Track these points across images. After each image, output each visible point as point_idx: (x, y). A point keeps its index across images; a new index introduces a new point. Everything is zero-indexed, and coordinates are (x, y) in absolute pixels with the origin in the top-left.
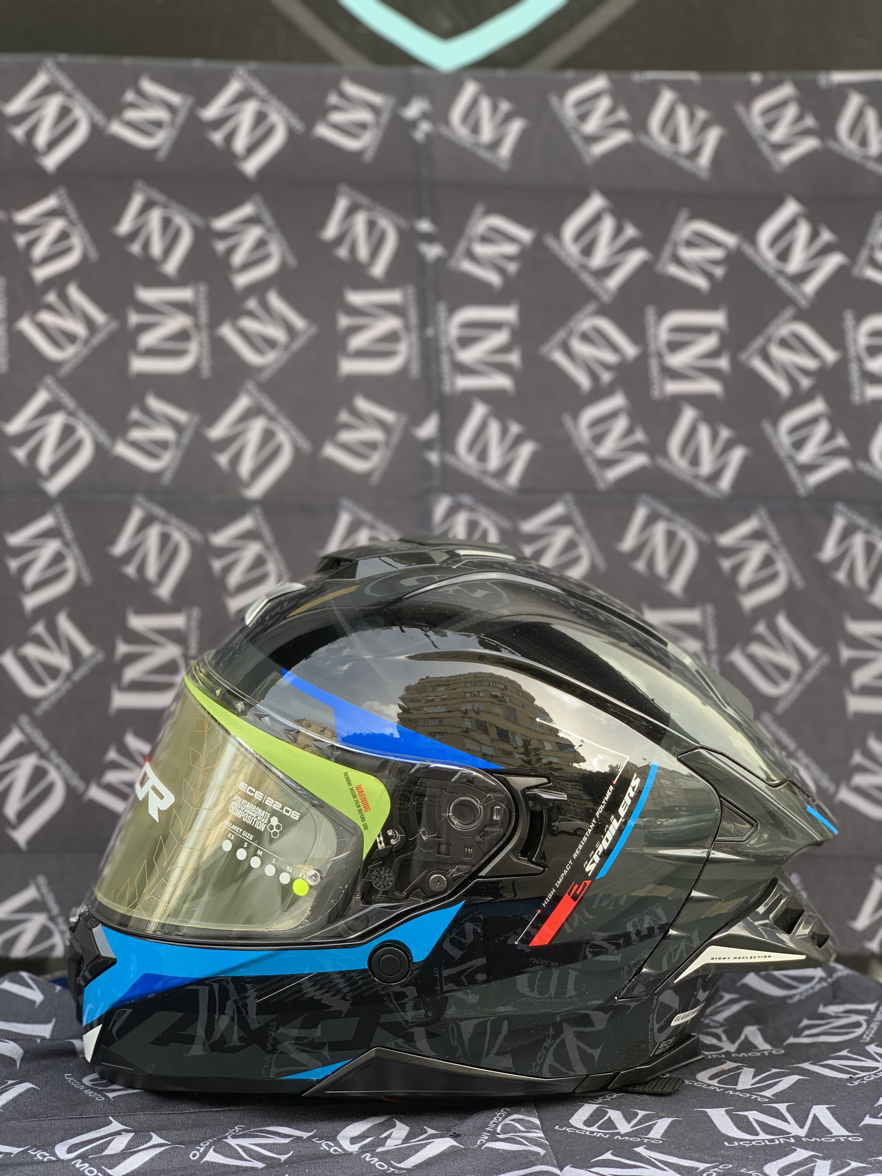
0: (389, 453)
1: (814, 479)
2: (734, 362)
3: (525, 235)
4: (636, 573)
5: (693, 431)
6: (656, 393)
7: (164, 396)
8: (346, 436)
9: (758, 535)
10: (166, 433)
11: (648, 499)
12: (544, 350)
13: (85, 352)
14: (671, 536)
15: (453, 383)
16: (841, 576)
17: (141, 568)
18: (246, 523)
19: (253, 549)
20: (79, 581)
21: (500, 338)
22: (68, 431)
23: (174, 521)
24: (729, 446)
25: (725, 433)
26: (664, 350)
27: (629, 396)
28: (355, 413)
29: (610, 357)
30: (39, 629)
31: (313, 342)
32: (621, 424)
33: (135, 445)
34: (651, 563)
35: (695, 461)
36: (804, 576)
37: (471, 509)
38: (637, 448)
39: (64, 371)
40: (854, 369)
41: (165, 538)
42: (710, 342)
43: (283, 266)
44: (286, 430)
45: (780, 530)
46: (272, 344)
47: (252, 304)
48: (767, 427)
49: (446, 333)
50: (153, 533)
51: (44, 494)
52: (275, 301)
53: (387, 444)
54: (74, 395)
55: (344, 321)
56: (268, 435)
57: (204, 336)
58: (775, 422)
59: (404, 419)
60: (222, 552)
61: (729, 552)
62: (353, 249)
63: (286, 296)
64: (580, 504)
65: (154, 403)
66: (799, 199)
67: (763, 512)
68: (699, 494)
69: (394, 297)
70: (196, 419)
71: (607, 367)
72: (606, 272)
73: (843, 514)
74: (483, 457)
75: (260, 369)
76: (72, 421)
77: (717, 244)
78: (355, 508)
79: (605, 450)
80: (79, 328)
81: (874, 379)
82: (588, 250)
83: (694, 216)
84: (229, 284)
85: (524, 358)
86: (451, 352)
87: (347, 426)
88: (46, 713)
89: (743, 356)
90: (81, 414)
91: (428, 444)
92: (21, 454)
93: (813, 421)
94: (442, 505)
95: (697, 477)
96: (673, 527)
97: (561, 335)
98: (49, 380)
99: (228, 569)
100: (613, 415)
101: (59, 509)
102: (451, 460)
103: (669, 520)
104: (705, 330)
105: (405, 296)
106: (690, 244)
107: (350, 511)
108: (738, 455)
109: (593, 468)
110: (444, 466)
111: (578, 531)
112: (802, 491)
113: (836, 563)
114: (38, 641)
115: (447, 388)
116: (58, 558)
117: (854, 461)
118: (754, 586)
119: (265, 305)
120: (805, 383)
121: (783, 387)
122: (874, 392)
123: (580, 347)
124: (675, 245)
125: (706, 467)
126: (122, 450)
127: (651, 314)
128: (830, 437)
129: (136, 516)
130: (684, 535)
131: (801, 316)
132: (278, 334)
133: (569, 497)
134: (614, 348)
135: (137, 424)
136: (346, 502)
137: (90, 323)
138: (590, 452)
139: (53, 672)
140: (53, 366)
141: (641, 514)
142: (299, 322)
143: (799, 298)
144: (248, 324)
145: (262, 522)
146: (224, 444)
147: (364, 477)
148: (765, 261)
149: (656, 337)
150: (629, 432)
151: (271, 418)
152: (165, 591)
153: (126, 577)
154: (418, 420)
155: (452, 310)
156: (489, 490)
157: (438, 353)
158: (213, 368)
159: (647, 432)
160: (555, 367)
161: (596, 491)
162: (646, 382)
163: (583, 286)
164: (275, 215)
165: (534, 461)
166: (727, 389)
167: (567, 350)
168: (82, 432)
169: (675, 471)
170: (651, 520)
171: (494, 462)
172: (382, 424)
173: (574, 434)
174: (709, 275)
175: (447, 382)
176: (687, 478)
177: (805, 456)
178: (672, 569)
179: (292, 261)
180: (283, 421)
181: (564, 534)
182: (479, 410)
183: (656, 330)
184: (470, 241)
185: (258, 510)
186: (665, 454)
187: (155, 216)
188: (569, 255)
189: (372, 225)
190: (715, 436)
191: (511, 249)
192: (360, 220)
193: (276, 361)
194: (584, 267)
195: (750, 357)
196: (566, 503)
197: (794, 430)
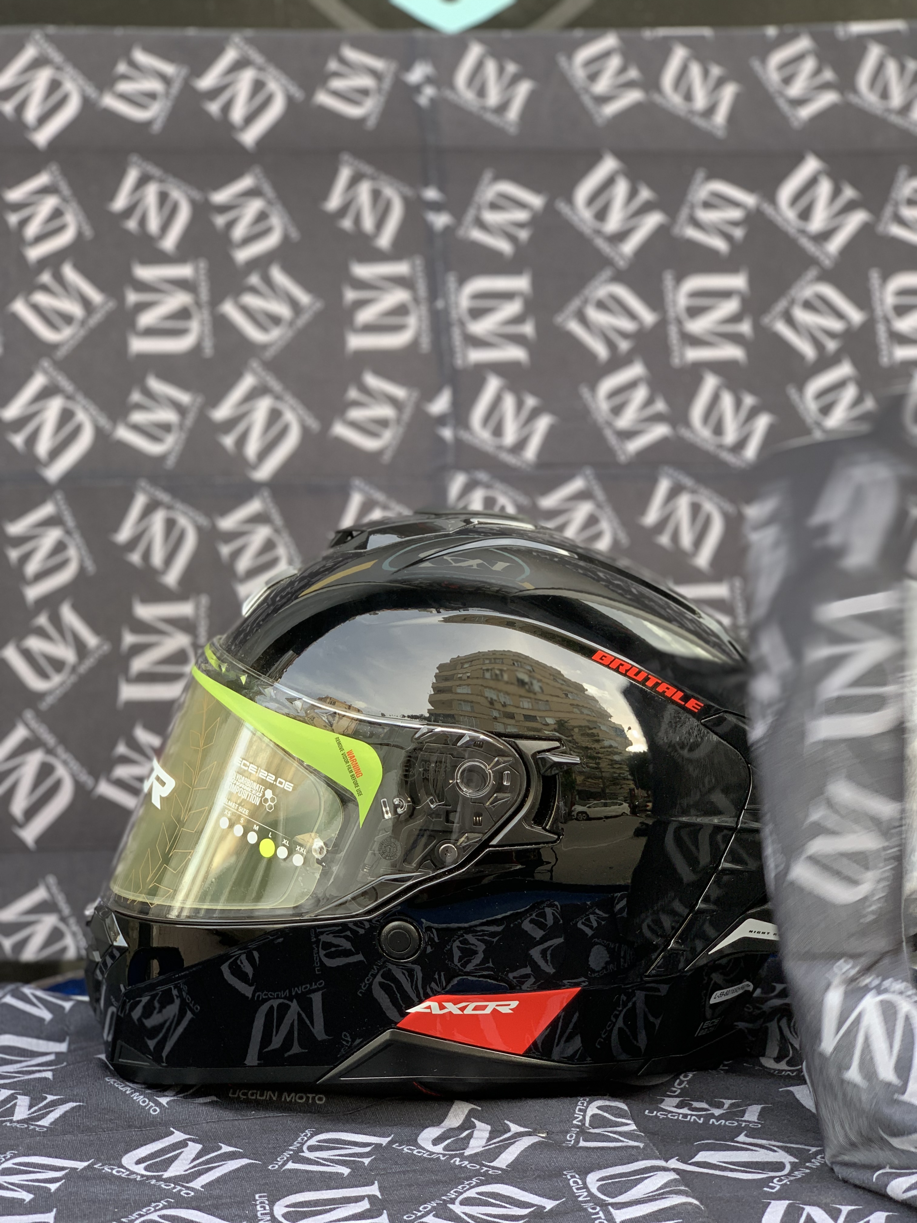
0: (401, 430)
2: (757, 326)
3: (536, 201)
4: (661, 548)
5: (715, 399)
6: (676, 361)
7: (166, 377)
8: (355, 414)
10: (168, 416)
11: (671, 471)
12: (559, 319)
13: (82, 333)
14: (695, 509)
15: (465, 356)
17: (147, 555)
18: (254, 506)
19: (262, 533)
20: (82, 571)
21: (513, 308)
22: (66, 416)
23: (179, 505)
24: (753, 413)
25: (749, 400)
26: (684, 315)
27: (648, 365)
28: (364, 389)
29: (627, 325)
30: (42, 620)
31: (319, 317)
32: (641, 394)
33: (137, 428)
34: (675, 537)
35: (718, 430)
37: (488, 486)
38: (657, 418)
39: (61, 353)
40: (881, 331)
41: (170, 524)
42: (731, 306)
43: (286, 239)
44: (293, 409)
46: (276, 320)
47: (254, 280)
48: (792, 392)
49: (457, 304)
50: (158, 520)
51: (43, 481)
52: (278, 276)
53: (398, 421)
54: (71, 378)
55: (350, 295)
56: (275, 415)
57: (206, 314)
58: (801, 387)
59: (415, 395)
60: (230, 536)
62: (357, 220)
63: (289, 270)
64: (600, 478)
65: (155, 385)
66: (820, 155)
68: (723, 464)
69: (402, 268)
70: (200, 400)
71: (624, 335)
72: (620, 237)
74: (498, 432)
75: (264, 347)
76: (70, 405)
77: (735, 204)
78: (367, 488)
79: (625, 421)
80: (75, 309)
81: (902, 339)
82: (602, 215)
83: (711, 176)
84: (230, 260)
85: (538, 328)
86: (462, 324)
87: (357, 404)
88: (52, 707)
89: (766, 320)
90: (80, 397)
91: (441, 420)
92: (18, 440)
93: (841, 385)
94: (457, 483)
95: (721, 446)
96: (697, 498)
97: (576, 303)
98: (46, 363)
99: (236, 554)
100: (632, 385)
101: (59, 496)
102: (465, 435)
103: (693, 492)
104: (725, 294)
105: (413, 267)
106: (707, 205)
107: (361, 490)
108: (763, 423)
109: (612, 440)
110: (459, 442)
111: (599, 506)
114: (42, 633)
115: (459, 362)
116: (60, 547)
119: (267, 280)
120: (831, 346)
121: (808, 350)
122: (903, 353)
123: (595, 315)
124: (692, 207)
125: (730, 436)
126: (123, 434)
127: (668, 279)
128: (859, 400)
129: (140, 501)
130: (709, 507)
131: (825, 276)
132: (283, 310)
133: (589, 471)
134: (632, 315)
135: (139, 407)
136: (357, 482)
137: (86, 303)
138: (609, 424)
139: (58, 665)
140: (49, 349)
141: (663, 486)
142: (304, 298)
143: (822, 258)
144: (250, 300)
145: (271, 505)
146: (229, 425)
147: (376, 455)
148: (786, 220)
149: (675, 303)
150: (649, 402)
151: (278, 398)
152: (172, 578)
153: (131, 565)
154: (430, 395)
155: (462, 281)
156: (506, 467)
157: (449, 325)
158: (216, 347)
159: (668, 401)
160: (570, 337)
161: (617, 464)
162: (666, 350)
163: (598, 252)
164: (276, 187)
165: (551, 434)
166: (749, 355)
167: (583, 319)
168: (81, 416)
169: (698, 442)
170: (674, 493)
171: (510, 436)
172: (393, 401)
173: (593, 406)
174: (728, 237)
175: (459, 355)
176: (711, 448)
177: (833, 421)
178: (698, 543)
179: (295, 234)
180: (290, 399)
181: (584, 509)
182: (493, 384)
183: (674, 295)
184: (479, 208)
185: (266, 493)
186: (688, 424)
187: (151, 191)
188: (582, 220)
189: (376, 194)
190: (738, 403)
191: (522, 215)
192: (364, 189)
193: (280, 338)
194: (598, 232)
195: (773, 321)
196: (586, 477)
197: (820, 395)
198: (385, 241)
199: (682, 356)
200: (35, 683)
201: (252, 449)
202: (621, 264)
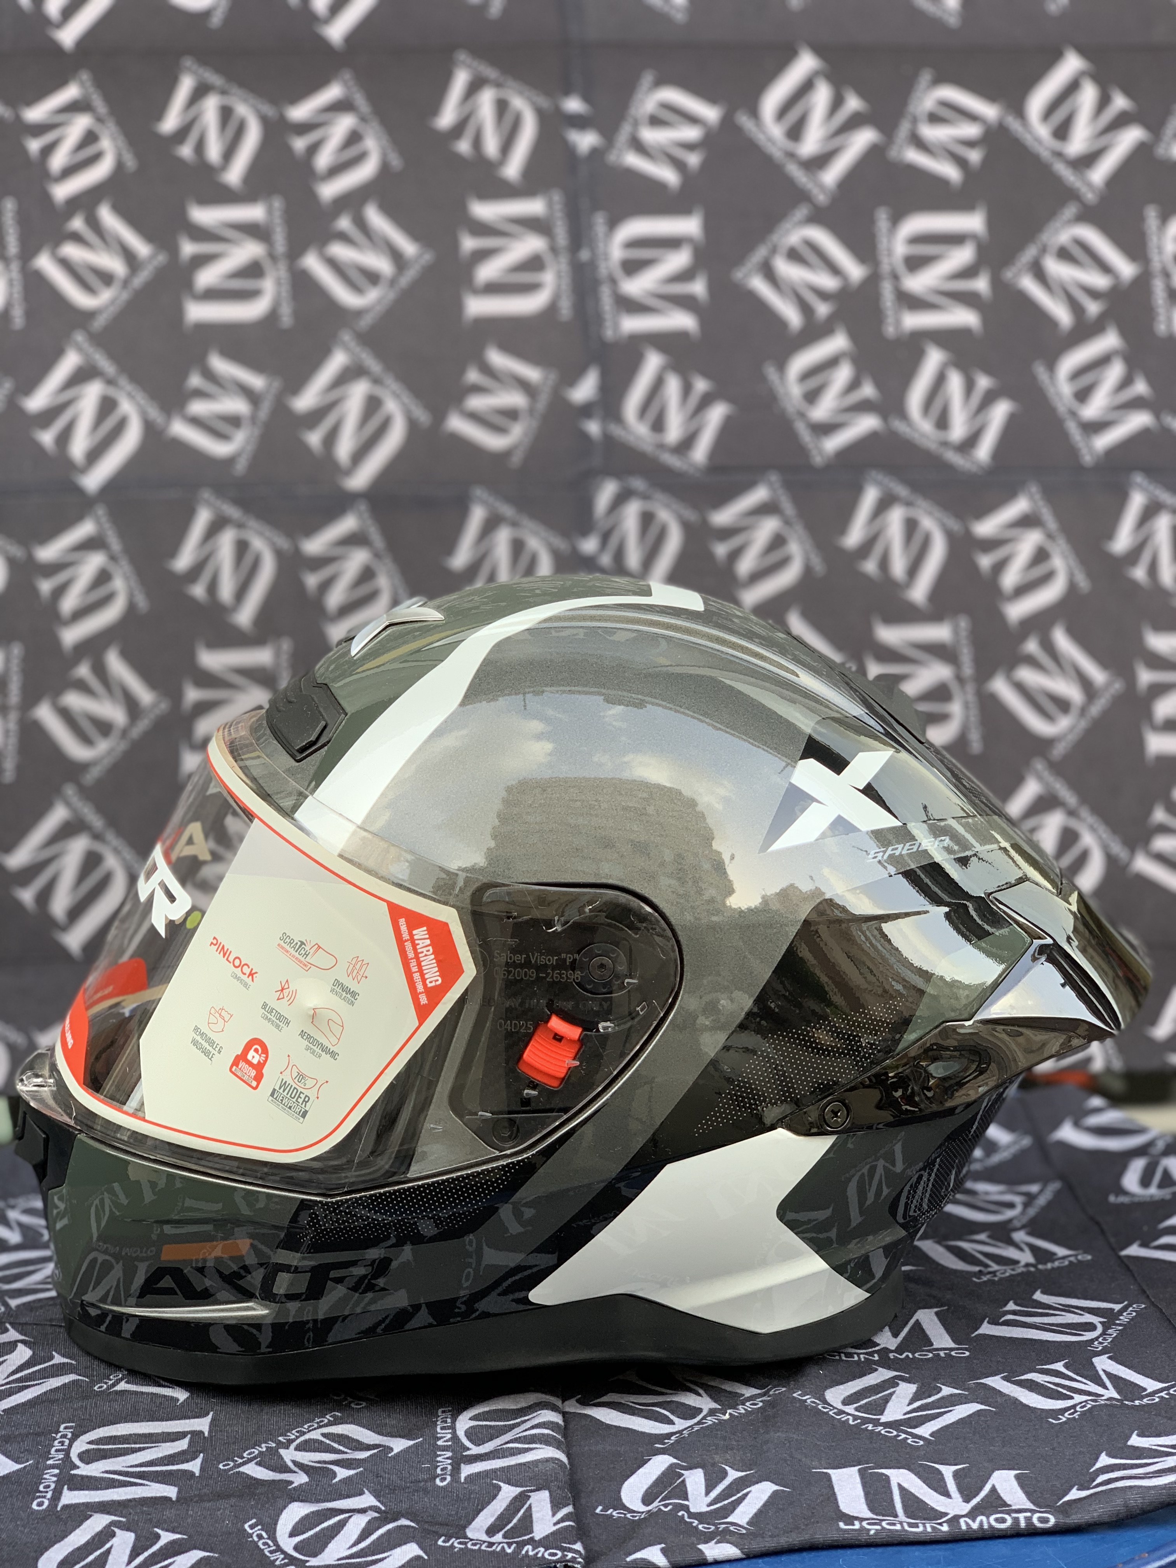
0: (534, 424)
1: (1104, 441)
2: (997, 283)
3: (710, 113)
4: (865, 577)
5: (940, 380)
6: (890, 330)
7: (232, 354)
8: (476, 402)
9: (1027, 522)
10: (237, 405)
11: (880, 477)
12: (739, 274)
13: (125, 296)
14: (911, 526)
15: (616, 326)
16: (1139, 573)
17: (213, 587)
18: (348, 524)
19: (358, 559)
20: (131, 608)
21: (679, 260)
22: (107, 406)
23: (253, 523)
24: (988, 399)
25: (983, 382)
26: (901, 269)
27: (853, 336)
28: (487, 370)
29: (828, 282)
30: (83, 671)
31: (429, 273)
32: (843, 374)
33: (196, 422)
34: (884, 563)
35: (943, 423)
36: (1090, 575)
37: (645, 497)
38: (864, 407)
39: (99, 323)
40: (1158, 287)
41: (242, 547)
42: (963, 256)
43: (385, 169)
44: (397, 396)
45: (1058, 513)
46: (373, 278)
47: (344, 223)
48: (1040, 371)
49: (607, 256)
50: (226, 541)
51: (80, 491)
52: (374, 217)
53: (531, 411)
54: (113, 357)
55: (469, 243)
56: (372, 405)
57: (282, 270)
58: (1051, 365)
59: (553, 377)
60: (318, 563)
61: (989, 545)
62: (477, 142)
63: (390, 210)
64: (789, 485)
65: (220, 365)
66: (1083, 51)
67: (1034, 489)
68: (948, 467)
69: (534, 207)
70: (277, 384)
71: (823, 295)
72: (821, 161)
73: (1143, 489)
74: (658, 425)
75: (359, 313)
76: (112, 392)
77: (972, 117)
78: (491, 500)
79: (822, 411)
80: (116, 265)
82: (795, 132)
83: (940, 79)
84: (313, 197)
85: (712, 287)
86: (613, 281)
87: (477, 389)
88: (99, 782)
89: (1009, 274)
90: (123, 382)
91: (586, 411)
92: (47, 438)
93: (1103, 361)
94: (606, 493)
95: (945, 444)
96: (913, 513)
97: (761, 253)
98: (79, 337)
99: (326, 586)
100: (832, 363)
101: (101, 511)
103: (908, 504)
104: (955, 239)
105: (550, 205)
106: (934, 119)
107: (484, 503)
108: (1001, 411)
109: (805, 435)
110: (608, 439)
111: (787, 522)
112: (1087, 459)
113: (1133, 556)
114: (82, 687)
115: (609, 334)
116: (103, 577)
117: (1157, 415)
118: (1023, 590)
119: (361, 224)
120: (1093, 308)
121: (1062, 315)
123: (785, 269)
124: (915, 121)
125: (958, 430)
126: (180, 429)
127: (882, 218)
128: (1126, 382)
129: (203, 518)
130: (928, 523)
131: (1087, 215)
132: (382, 264)
133: (774, 477)
134: (834, 269)
135: (199, 394)
136: (479, 492)
137: (130, 257)
138: (802, 415)
139: (104, 727)
140: (83, 317)
141: (870, 496)
143: (1083, 190)
144: (340, 251)
145: (369, 522)
146: (315, 417)
147: (503, 456)
148: (1036, 139)
149: (890, 253)
150: (854, 385)
151: (377, 381)
152: (245, 617)
153: (192, 600)
154: (572, 377)
155: (613, 223)
156: (668, 470)
157: (596, 283)
158: (296, 314)
159: (878, 384)
160: (752, 297)
161: (810, 468)
162: (877, 315)
163: (790, 182)
164: (371, 98)
165: (727, 429)
166: (986, 321)
167: (769, 273)
168: (126, 407)
169: (916, 437)
170: (884, 505)
171: (674, 432)
172: (524, 385)
173: (780, 390)
174: (961, 162)
175: (608, 324)
176: (932, 446)
177: (1093, 409)
178: (913, 570)
179: (396, 162)
180: (392, 384)
181: (768, 527)
182: (653, 362)
183: (889, 241)
184: (636, 124)
185: (363, 507)
186: (903, 415)
187: (211, 106)
188: (770, 140)
189: (502, 106)
190: (969, 386)
191: (692, 133)
192: (486, 99)
193: (379, 301)
194: (791, 155)
195: (1018, 275)
196: (771, 485)
197: (1077, 374)
198: (512, 170)
199: (898, 322)
200: (76, 750)
201: (344, 449)
202: (821, 198)
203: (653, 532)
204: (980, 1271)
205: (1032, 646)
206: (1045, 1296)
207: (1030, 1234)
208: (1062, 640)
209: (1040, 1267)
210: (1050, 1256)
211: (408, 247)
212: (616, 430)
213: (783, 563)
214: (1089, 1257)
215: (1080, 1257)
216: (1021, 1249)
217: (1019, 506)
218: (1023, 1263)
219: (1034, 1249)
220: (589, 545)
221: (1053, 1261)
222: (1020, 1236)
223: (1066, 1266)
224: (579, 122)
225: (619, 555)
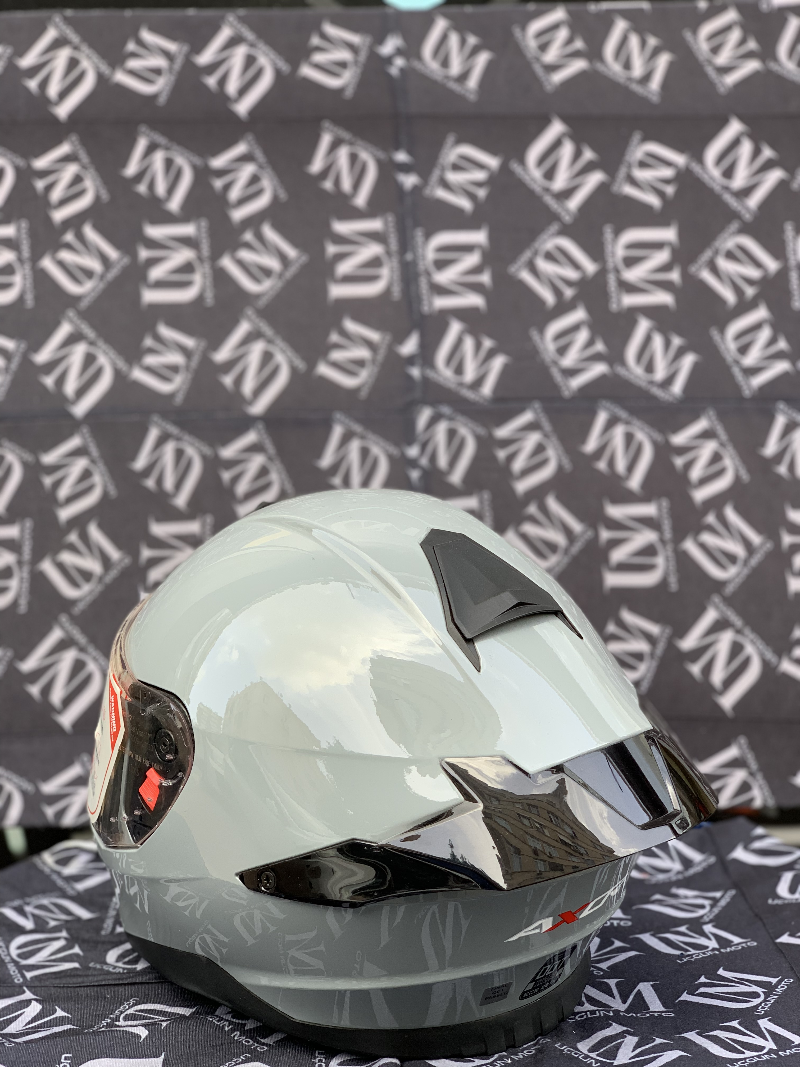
0: (376, 369)
1: (758, 381)
2: (685, 275)
3: (493, 162)
4: (598, 472)
5: (648, 340)
6: (614, 307)
7: (174, 325)
8: (336, 355)
9: (707, 435)
10: (176, 358)
11: (608, 404)
12: (512, 269)
13: (101, 286)
14: (629, 438)
15: (431, 304)
16: (782, 470)
17: (160, 481)
18: (250, 438)
19: (257, 461)
20: (105, 495)
21: (473, 260)
22: (89, 359)
23: (187, 437)
24: (680, 353)
25: (677, 341)
26: (621, 265)
27: (589, 310)
28: (344, 333)
29: (572, 274)
30: (73, 537)
31: (305, 270)
32: (583, 336)
33: (150, 370)
34: (611, 463)
35: (650, 368)
36: (749, 471)
37: (450, 419)
38: (597, 358)
39: (84, 304)
40: (795, 277)
41: (179, 454)
42: (662, 257)
43: (275, 200)
44: (283, 352)
45: (727, 429)
46: (267, 272)
47: (248, 236)
48: (715, 333)
49: (424, 256)
50: (169, 449)
51: (71, 417)
52: (269, 233)
53: (373, 361)
54: (95, 327)
55: (332, 249)
56: (267, 357)
57: (207, 268)
58: (722, 329)
59: (388, 338)
60: (230, 464)
61: (682, 450)
62: (337, 182)
63: (279, 228)
64: (547, 410)
65: (165, 331)
66: (742, 119)
67: (711, 413)
68: (654, 398)
69: (375, 225)
70: (203, 344)
71: (569, 283)
72: (567, 194)
73: (784, 413)
74: (459, 370)
75: (257, 296)
76: (93, 350)
77: (668, 164)
78: (347, 421)
79: (569, 360)
80: (95, 265)
82: (550, 175)
83: (646, 138)
84: (228, 219)
85: (495, 278)
86: (428, 274)
87: (337, 346)
88: (83, 612)
89: (693, 269)
90: (101, 343)
91: (410, 361)
92: (49, 381)
93: (757, 327)
94: (424, 416)
95: (652, 383)
96: (630, 429)
97: (527, 255)
98: (71, 313)
99: (236, 479)
100: (575, 328)
101: (85, 430)
103: (627, 423)
104: (658, 246)
105: (386, 223)
106: (643, 165)
107: (342, 423)
108: (688, 360)
109: (558, 377)
110: (425, 380)
111: (546, 436)
112: (747, 393)
113: (778, 458)
114: (72, 548)
115: (426, 309)
116: (86, 475)
118: (704, 481)
119: (260, 236)
120: (750, 292)
121: (729, 296)
123: (544, 265)
124: (629, 166)
125: (660, 373)
126: (138, 375)
127: (608, 232)
128: (772, 341)
129: (153, 434)
130: (641, 436)
131: (745, 229)
132: (273, 263)
133: (537, 405)
134: (576, 266)
135: (151, 351)
136: (338, 415)
137: (105, 260)
138: (555, 363)
139: (87, 576)
140: (74, 300)
141: (602, 418)
143: (743, 212)
144: (244, 254)
145: (265, 436)
146: (228, 366)
147: (354, 392)
148: (712, 178)
149: (613, 254)
150: (590, 343)
151: (270, 341)
152: (181, 500)
153: (146, 489)
154: (400, 338)
155: (428, 235)
156: (465, 401)
157: (416, 276)
158: (216, 297)
159: (606, 343)
160: (522, 285)
161: (561, 398)
162: (605, 296)
163: (547, 208)
164: (266, 152)
165: (505, 372)
166: (678, 300)
167: (533, 269)
168: (102, 360)
169: (632, 378)
170: (611, 424)
171: (470, 374)
172: (369, 343)
173: (541, 347)
174: (661, 194)
175: (425, 302)
176: (643, 384)
177: (750, 360)
178: (631, 468)
179: (283, 195)
180: (280, 342)
181: (533, 439)
182: (455, 328)
183: (613, 247)
184: (443, 169)
185: (261, 426)
186: (623, 362)
187: (159, 158)
188: (533, 179)
189: (353, 158)
190: (667, 344)
191: (480, 176)
192: (343, 154)
193: (272, 288)
194: (547, 190)
195: (699, 269)
196: (535, 411)
197: (739, 336)
198: (361, 200)
199: (619, 301)
200: (68, 591)
202: (567, 219)
203: (456, 442)
204: (682, 954)
205: (711, 519)
206: (726, 972)
207: (714, 926)
208: (731, 514)
209: (722, 950)
210: (728, 943)
211: (291, 252)
212: (430, 374)
213: (543, 463)
214: (755, 944)
215: (749, 944)
216: (709, 939)
217: (701, 425)
218: (710, 949)
219: (717, 937)
220: (413, 451)
221: (731, 947)
222: (708, 928)
223: (740, 950)
224: (405, 168)
225: (433, 458)
